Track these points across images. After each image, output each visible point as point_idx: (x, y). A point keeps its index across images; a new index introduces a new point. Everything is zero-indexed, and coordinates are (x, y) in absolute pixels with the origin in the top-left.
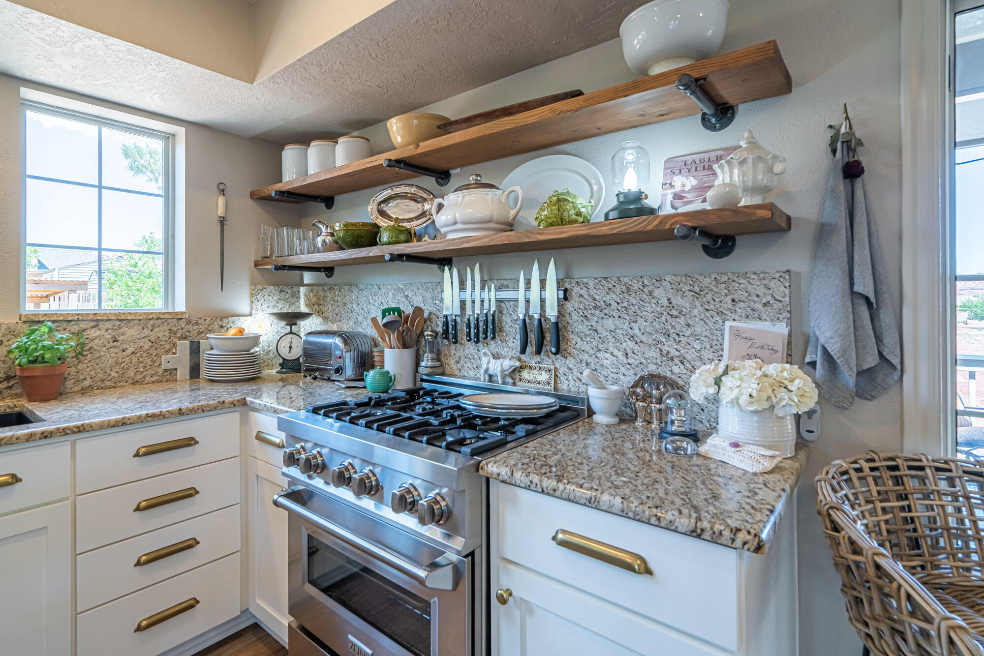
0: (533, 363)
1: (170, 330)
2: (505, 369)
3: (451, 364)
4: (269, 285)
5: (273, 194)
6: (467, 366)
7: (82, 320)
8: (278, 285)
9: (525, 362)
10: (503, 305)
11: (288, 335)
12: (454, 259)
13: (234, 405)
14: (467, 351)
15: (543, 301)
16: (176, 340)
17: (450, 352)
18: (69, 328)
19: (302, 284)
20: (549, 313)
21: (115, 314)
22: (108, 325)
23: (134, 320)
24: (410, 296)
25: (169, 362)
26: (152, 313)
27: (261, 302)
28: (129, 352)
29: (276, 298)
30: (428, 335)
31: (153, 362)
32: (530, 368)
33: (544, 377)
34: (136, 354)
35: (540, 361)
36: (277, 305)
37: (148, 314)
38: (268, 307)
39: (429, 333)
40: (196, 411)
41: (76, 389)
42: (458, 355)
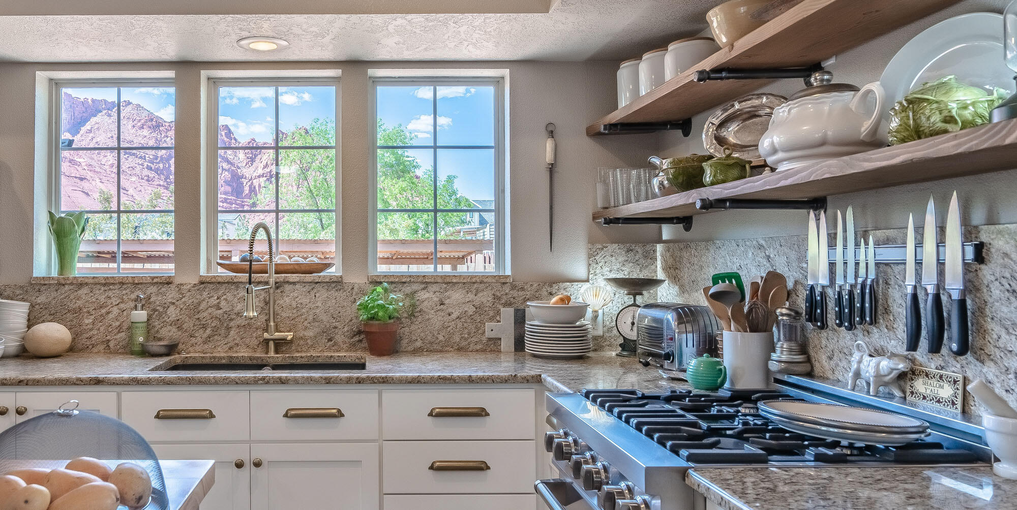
0: (932, 368)
1: (494, 295)
2: (882, 373)
3: (822, 362)
4: (612, 243)
5: (602, 130)
6: (842, 365)
7: (414, 282)
8: (623, 243)
9: (921, 365)
10: (889, 270)
11: (631, 308)
12: (829, 199)
13: (528, 380)
14: (841, 343)
15: (941, 264)
16: (500, 307)
17: (821, 342)
18: (404, 289)
19: (660, 241)
20: (949, 285)
21: (441, 277)
22: (435, 288)
23: (459, 283)
24: (772, 256)
25: (492, 330)
26: (476, 276)
27: (600, 264)
28: (454, 316)
29: (621, 259)
30: (782, 315)
31: (478, 329)
32: (927, 375)
33: (946, 392)
34: (461, 319)
35: (943, 364)
36: (623, 269)
37: (472, 277)
38: (611, 271)
39: (784, 311)
40: (486, 381)
41: (409, 349)
42: (831, 347)
